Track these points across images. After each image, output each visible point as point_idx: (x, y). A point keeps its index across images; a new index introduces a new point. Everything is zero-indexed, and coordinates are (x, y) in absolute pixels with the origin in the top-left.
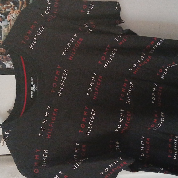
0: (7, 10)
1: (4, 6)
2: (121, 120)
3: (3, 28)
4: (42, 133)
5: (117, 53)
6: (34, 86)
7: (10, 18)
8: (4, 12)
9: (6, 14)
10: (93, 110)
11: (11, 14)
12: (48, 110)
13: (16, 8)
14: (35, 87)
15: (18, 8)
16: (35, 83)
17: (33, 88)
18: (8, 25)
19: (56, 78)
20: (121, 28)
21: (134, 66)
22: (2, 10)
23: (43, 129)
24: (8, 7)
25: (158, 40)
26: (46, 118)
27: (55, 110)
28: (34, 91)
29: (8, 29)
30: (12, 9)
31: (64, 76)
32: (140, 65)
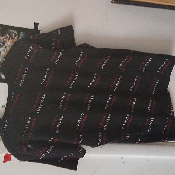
0: (5, 40)
1: (3, 37)
3: (2, 52)
7: (6, 45)
8: (2, 41)
9: (4, 43)
11: (7, 42)
13: (11, 39)
15: (12, 39)
18: (4, 50)
22: (1, 40)
24: (5, 38)
29: (4, 53)
30: (8, 39)
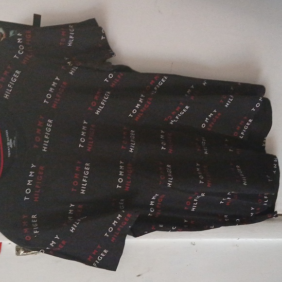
2: (121, 174)
4: (28, 196)
5: (111, 96)
6: (11, 140)
10: (87, 164)
12: (33, 170)
14: (12, 142)
16: (11, 137)
17: (10, 144)
19: (38, 131)
20: (110, 63)
21: (134, 111)
23: (28, 191)
25: (161, 76)
26: (30, 178)
27: (41, 168)
28: (11, 146)
31: (49, 127)
32: (142, 110)
